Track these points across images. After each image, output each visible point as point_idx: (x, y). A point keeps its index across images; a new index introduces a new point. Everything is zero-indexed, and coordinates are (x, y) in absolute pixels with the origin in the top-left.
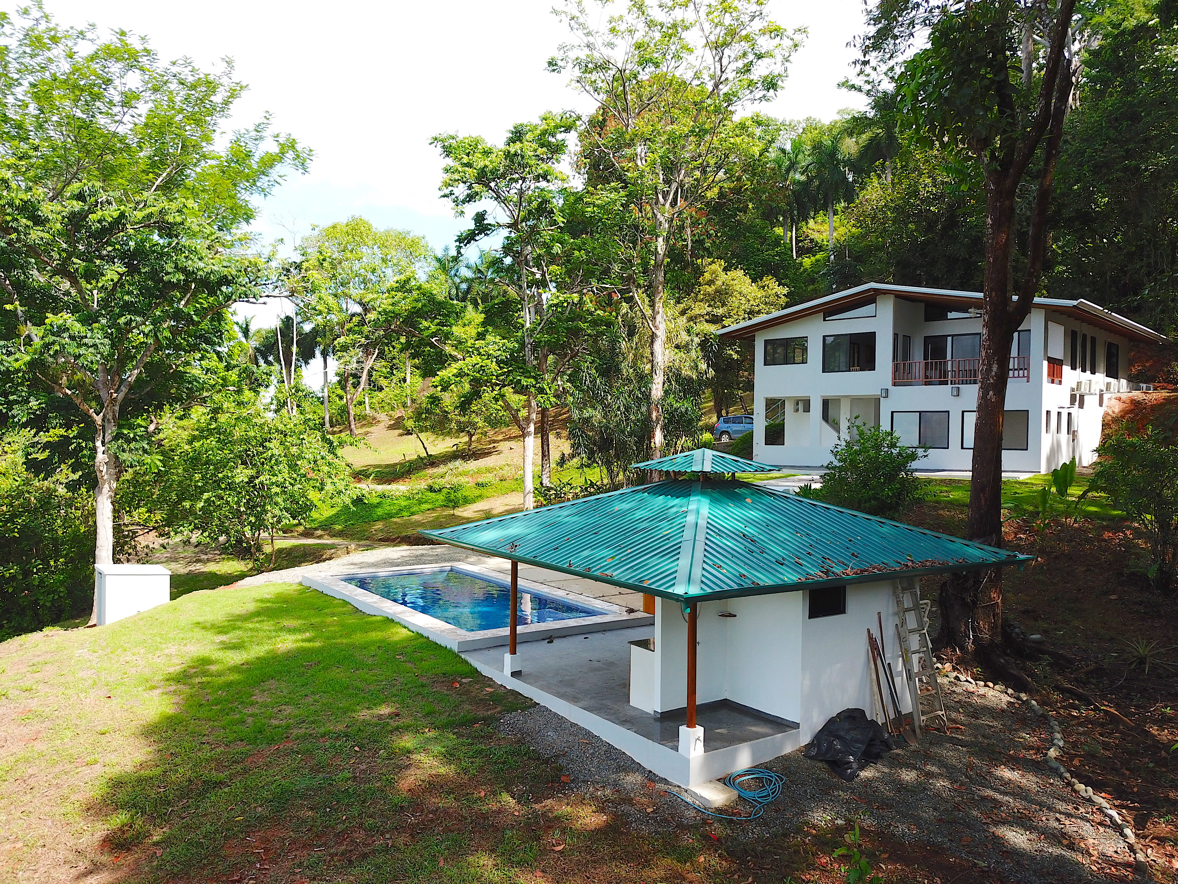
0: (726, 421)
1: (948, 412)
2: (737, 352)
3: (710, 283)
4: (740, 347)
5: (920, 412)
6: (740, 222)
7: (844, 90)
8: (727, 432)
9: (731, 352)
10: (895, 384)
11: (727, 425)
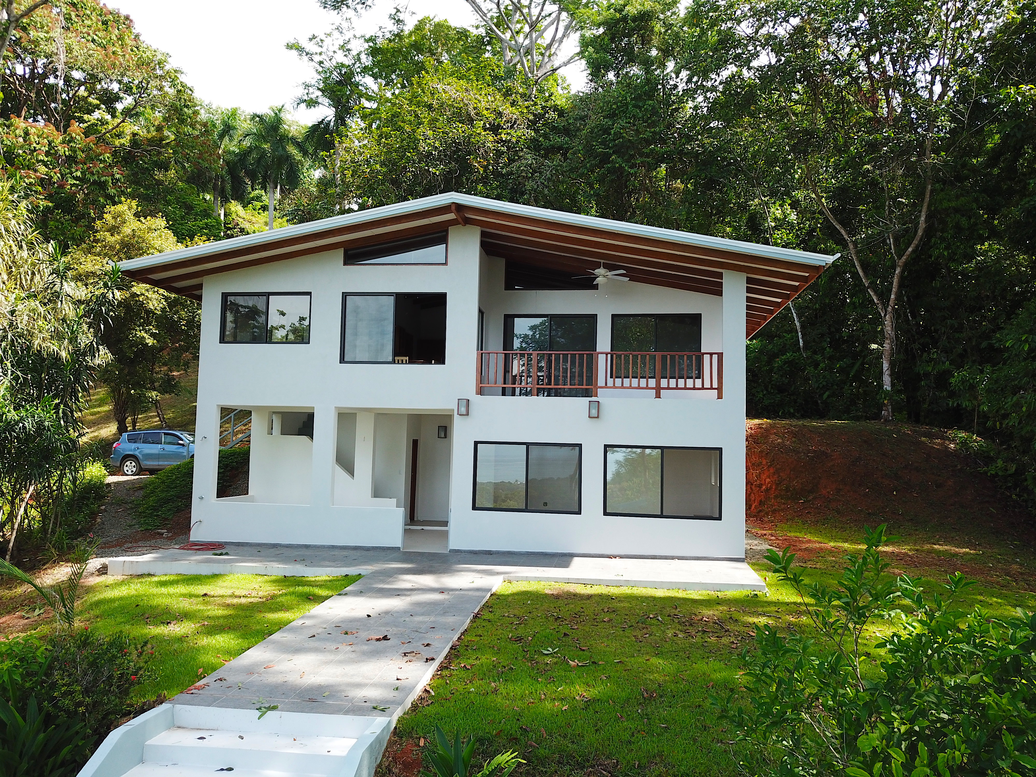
0: (132, 440)
1: (580, 446)
2: (153, 335)
3: (113, 230)
4: (157, 327)
5: (528, 445)
6: (159, 182)
7: (294, 53)
8: (133, 457)
9: (143, 334)
10: (481, 391)
11: (133, 446)
